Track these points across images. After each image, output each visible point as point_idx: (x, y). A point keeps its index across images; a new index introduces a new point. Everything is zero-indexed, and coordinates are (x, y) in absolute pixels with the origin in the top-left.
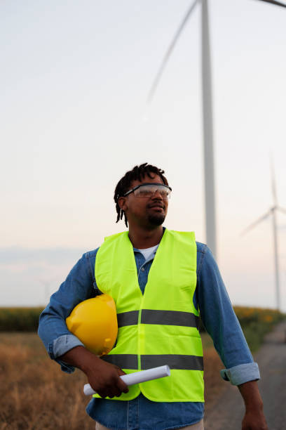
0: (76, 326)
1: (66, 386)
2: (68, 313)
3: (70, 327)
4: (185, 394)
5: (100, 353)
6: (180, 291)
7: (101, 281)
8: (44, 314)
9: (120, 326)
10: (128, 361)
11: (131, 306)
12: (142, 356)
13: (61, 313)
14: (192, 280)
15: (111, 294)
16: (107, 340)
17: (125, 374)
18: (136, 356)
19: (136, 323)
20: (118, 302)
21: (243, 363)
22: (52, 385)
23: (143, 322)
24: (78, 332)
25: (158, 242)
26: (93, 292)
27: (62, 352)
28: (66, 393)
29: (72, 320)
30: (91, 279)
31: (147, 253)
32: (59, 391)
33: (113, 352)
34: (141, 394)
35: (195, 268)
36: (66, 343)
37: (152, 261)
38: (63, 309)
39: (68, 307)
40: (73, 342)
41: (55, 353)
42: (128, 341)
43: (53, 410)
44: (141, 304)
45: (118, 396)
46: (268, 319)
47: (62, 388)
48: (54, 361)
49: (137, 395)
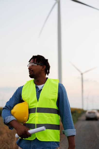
0: (14, 113)
1: (11, 135)
2: (12, 108)
3: (12, 113)
4: (52, 139)
5: (23, 123)
6: (51, 100)
7: (24, 97)
8: (4, 109)
10: (32, 126)
11: (33, 106)
13: (9, 108)
14: (56, 96)
15: (27, 102)
16: (25, 118)
17: (30, 130)
18: (35, 124)
19: (35, 112)
20: (29, 104)
22: (6, 134)
23: (37, 112)
24: (15, 115)
26: (21, 101)
27: (8, 122)
28: (11, 137)
29: (13, 111)
30: (20, 96)
31: (40, 87)
32: (8, 136)
34: (36, 138)
35: (57, 92)
36: (10, 119)
37: (41, 90)
38: (10, 106)
39: (12, 106)
40: (12, 118)
41: (6, 122)
43: (7, 143)
44: (37, 105)
45: (27, 138)
46: (80, 112)
47: (9, 135)
48: (6, 125)
49: (35, 138)
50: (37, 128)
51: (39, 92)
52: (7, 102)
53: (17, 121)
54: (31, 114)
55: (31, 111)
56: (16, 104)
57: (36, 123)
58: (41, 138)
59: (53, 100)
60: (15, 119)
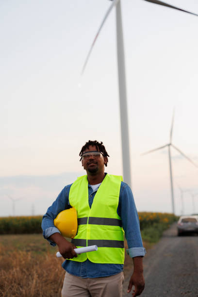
0: (58, 223)
2: (55, 217)
6: (109, 208)
8: (44, 217)
9: (78, 224)
10: (82, 243)
12: (88, 240)
13: (52, 216)
15: (75, 208)
16: (73, 231)
17: (76, 248)
18: (85, 240)
19: (86, 224)
20: (79, 212)
21: (135, 247)
23: (89, 223)
24: (59, 226)
25: (101, 182)
26: (68, 207)
27: (49, 235)
29: (56, 221)
30: (67, 200)
31: (94, 187)
33: (76, 237)
35: (119, 196)
37: (96, 192)
38: (52, 214)
39: (55, 214)
40: (55, 230)
41: (46, 235)
42: (82, 232)
44: (89, 214)
45: (72, 258)
48: (46, 240)
49: (86, 259)
50: (88, 246)
51: (92, 194)
52: (49, 208)
53: (61, 234)
54: (81, 225)
55: (81, 221)
56: (61, 211)
57: (88, 238)
58: (95, 259)
59: (112, 207)
60: (57, 231)
